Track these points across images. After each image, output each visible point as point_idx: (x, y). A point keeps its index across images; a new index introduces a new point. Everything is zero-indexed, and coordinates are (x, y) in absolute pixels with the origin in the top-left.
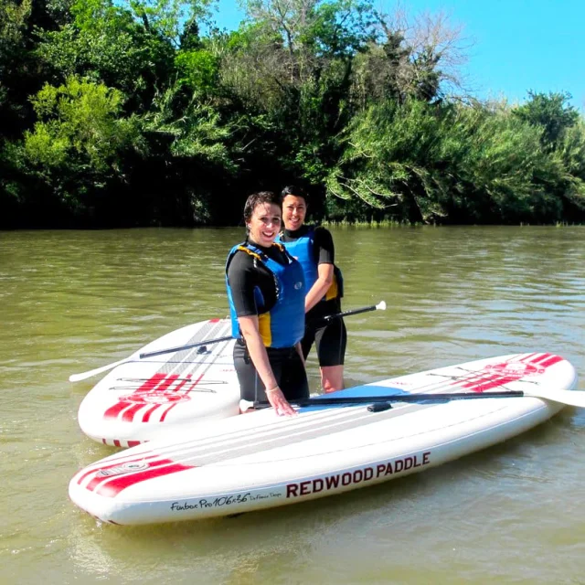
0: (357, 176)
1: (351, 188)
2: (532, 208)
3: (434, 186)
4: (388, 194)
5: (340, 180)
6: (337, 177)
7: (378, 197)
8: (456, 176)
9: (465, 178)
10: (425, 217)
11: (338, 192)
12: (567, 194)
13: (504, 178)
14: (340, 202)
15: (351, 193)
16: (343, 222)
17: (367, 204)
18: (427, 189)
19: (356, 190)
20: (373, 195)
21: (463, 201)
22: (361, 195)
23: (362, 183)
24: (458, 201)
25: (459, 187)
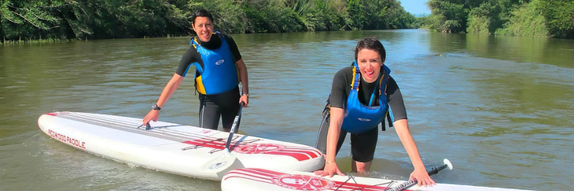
0: (24, 5)
1: (21, 15)
2: (147, 26)
3: (81, 12)
4: (51, 18)
5: (11, 9)
6: (8, 7)
7: (44, 21)
8: (95, 5)
9: (102, 6)
10: (77, 35)
11: (12, 18)
12: (167, 16)
13: (126, 5)
14: (13, 25)
15: (22, 19)
16: (20, 41)
17: (34, 27)
18: (76, 14)
19: (25, 17)
20: (39, 20)
21: (102, 23)
22: (30, 20)
23: (29, 11)
24: (99, 22)
25: (98, 13)
